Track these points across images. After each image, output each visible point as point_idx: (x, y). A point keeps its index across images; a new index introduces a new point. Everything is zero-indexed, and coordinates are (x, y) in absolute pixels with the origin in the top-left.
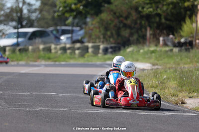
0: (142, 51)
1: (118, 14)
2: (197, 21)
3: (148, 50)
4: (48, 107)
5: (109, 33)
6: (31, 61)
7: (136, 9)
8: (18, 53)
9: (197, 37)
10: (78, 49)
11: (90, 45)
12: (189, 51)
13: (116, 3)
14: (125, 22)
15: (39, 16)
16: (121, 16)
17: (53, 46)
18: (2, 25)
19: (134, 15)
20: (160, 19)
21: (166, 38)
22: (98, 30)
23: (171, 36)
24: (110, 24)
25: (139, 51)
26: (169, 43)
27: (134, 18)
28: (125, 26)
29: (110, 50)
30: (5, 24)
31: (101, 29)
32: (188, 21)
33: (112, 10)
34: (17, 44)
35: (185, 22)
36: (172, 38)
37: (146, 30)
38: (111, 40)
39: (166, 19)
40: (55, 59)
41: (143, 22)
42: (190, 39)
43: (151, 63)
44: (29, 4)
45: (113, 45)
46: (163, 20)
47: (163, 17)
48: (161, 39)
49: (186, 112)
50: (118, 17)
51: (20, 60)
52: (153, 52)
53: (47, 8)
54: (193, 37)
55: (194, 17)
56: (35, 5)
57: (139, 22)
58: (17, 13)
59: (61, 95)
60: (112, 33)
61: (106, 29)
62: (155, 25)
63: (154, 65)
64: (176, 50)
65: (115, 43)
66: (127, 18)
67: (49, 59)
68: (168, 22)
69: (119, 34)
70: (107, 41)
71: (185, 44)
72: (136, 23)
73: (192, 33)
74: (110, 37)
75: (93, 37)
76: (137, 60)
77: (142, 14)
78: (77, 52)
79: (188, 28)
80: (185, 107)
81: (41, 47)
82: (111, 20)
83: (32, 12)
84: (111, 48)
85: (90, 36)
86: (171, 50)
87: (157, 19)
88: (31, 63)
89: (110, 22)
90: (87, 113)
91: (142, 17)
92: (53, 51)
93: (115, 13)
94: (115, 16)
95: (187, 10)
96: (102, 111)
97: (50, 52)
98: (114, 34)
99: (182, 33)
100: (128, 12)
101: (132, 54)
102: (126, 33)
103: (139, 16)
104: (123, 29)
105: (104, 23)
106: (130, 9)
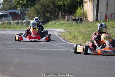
0: (57, 23)
1: (43, 5)
2: (84, 8)
3: (61, 23)
9: (84, 16)
10: (25, 23)
14: (48, 9)
15: (3, 7)
16: (45, 6)
17: (12, 22)
19: (52, 6)
20: (65, 7)
21: (69, 17)
22: (34, 14)
23: (71, 16)
24: (40, 10)
25: (56, 24)
26: (70, 20)
27: (52, 7)
31: (36, 13)
32: (79, 8)
33: (41, 4)
35: (78, 9)
36: (72, 17)
37: (59, 13)
38: (41, 18)
39: (68, 7)
40: (13, 28)
41: (57, 9)
42: (80, 17)
43: (63, 29)
45: (42, 21)
47: (66, 7)
48: (66, 17)
50: (44, 7)
54: (82, 16)
55: (82, 6)
57: (54, 9)
61: (38, 13)
62: (62, 10)
63: (65, 30)
64: (74, 22)
66: (48, 7)
67: (10, 28)
68: (68, 9)
69: (44, 16)
71: (78, 19)
73: (81, 14)
76: (56, 28)
77: (55, 5)
78: (24, 24)
79: (79, 11)
81: (6, 22)
84: (41, 22)
85: (30, 17)
86: (72, 23)
88: (2, 30)
89: (40, 9)
90: (46, 50)
94: (42, 6)
95: (78, 3)
96: (53, 50)
97: (11, 24)
98: (42, 16)
99: (76, 14)
100: (49, 4)
101: (52, 25)
102: (48, 15)
103: (54, 6)
104: (46, 13)
105: (37, 10)
106: (50, 3)
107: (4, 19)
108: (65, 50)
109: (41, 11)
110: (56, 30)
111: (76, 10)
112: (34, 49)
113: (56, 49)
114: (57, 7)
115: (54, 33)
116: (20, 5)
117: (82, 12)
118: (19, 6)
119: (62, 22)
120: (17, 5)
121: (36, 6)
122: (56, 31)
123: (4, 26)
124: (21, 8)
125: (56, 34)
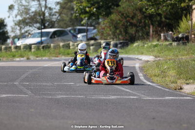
0: (146, 45)
1: (125, 15)
2: (192, 19)
3: (152, 44)
4: (68, 95)
5: (118, 31)
6: (53, 57)
7: (141, 10)
8: (42, 49)
9: (192, 33)
10: (93, 45)
11: (102, 41)
12: (186, 45)
13: (124, 6)
14: (131, 21)
15: (59, 18)
16: (128, 17)
17: (71, 43)
18: (28, 27)
19: (139, 16)
20: (161, 18)
21: (166, 34)
22: (109, 29)
23: (171, 32)
24: (119, 23)
25: (144, 46)
26: (169, 39)
27: (139, 18)
28: (132, 24)
29: (119, 45)
30: (30, 26)
31: (111, 27)
32: (184, 18)
33: (120, 12)
34: (41, 42)
35: (182, 21)
36: (171, 34)
37: (149, 28)
38: (120, 36)
39: (166, 18)
41: (147, 21)
42: (186, 34)
43: (153, 56)
44: (50, 9)
45: (121, 41)
46: (163, 19)
47: (163, 16)
48: (162, 35)
49: (183, 96)
50: (125, 18)
51: (44, 56)
52: (156, 46)
53: (65, 11)
54: (189, 32)
55: (188, 15)
56: (55, 9)
57: (143, 21)
58: (40, 16)
59: (78, 85)
60: (121, 31)
61: (116, 28)
62: (157, 23)
63: (156, 57)
64: (175, 44)
65: (123, 40)
66: (133, 18)
67: (68, 54)
68: (168, 21)
69: (126, 32)
70: (116, 37)
71: (182, 38)
72: (141, 22)
73: (188, 29)
74: (119, 35)
75: (105, 35)
76: (142, 54)
77: (145, 14)
78: (91, 47)
79: (184, 25)
80: (183, 93)
81: (61, 44)
82: (119, 20)
83: (53, 15)
84: (121, 43)
85: (102, 34)
86: (171, 44)
87: (159, 18)
88: (53, 58)
89: (119, 22)
90: (100, 99)
91: (145, 17)
92: (71, 47)
93: (123, 14)
94: (123, 17)
95: (183, 10)
96: (113, 97)
97: (69, 48)
98: (123, 32)
99: (179, 29)
100: (134, 13)
101: (138, 48)
102: (132, 31)
103: (143, 16)
104: (130, 27)
105: (114, 23)
106: (135, 10)
107: (56, 39)
108: (133, 98)
109: (120, 25)
110: (140, 58)
111: (179, 23)
112: (82, 97)
113: (119, 97)
114: (148, 18)
115: (135, 64)
116: (87, 15)
117: (189, 25)
118: (85, 17)
119: (155, 43)
120: (81, 16)
121: (112, 16)
122: (141, 60)
123: (58, 51)
124: (88, 19)
125: (137, 65)
